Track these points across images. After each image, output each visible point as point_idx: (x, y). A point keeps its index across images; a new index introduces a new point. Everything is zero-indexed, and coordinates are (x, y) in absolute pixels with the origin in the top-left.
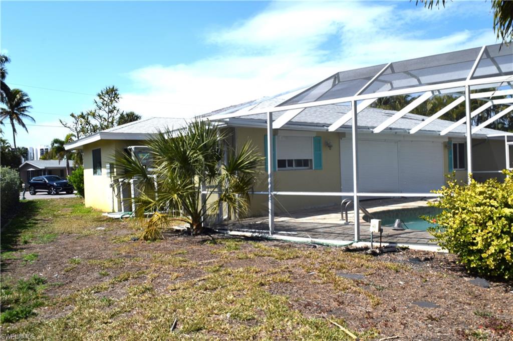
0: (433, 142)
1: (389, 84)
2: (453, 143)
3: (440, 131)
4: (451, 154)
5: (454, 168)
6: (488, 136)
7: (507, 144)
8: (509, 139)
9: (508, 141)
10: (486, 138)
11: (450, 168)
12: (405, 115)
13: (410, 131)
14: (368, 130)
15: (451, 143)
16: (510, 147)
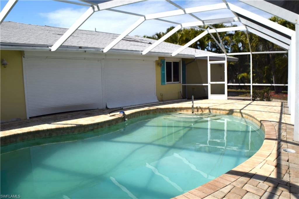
0: (144, 60)
2: (166, 61)
4: (164, 71)
5: (167, 81)
6: (196, 56)
7: (209, 63)
8: (211, 59)
9: (210, 60)
10: (195, 58)
11: (163, 81)
12: (124, 38)
13: (103, 50)
14: (48, 47)
15: (164, 62)
16: (211, 65)
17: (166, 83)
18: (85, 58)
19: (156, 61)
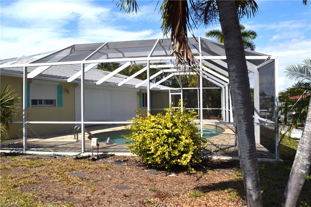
0: (131, 91)
1: (106, 55)
2: (142, 92)
3: (135, 86)
4: (141, 99)
5: (143, 107)
6: (161, 89)
7: (170, 94)
8: (172, 92)
9: (171, 92)
11: (140, 106)
12: (115, 75)
13: (118, 84)
14: (93, 82)
15: (141, 93)
16: (172, 95)
17: (142, 108)
18: (103, 89)
19: (138, 92)
